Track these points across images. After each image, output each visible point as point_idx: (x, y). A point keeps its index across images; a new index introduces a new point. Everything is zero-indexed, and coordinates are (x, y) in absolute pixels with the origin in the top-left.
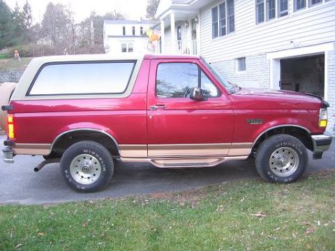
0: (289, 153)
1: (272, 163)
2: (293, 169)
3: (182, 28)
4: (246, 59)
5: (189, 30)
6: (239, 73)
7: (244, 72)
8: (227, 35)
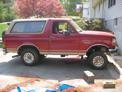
3: (101, 4)
4: (118, 19)
5: (102, 5)
6: (115, 26)
7: (116, 26)
8: (113, 6)
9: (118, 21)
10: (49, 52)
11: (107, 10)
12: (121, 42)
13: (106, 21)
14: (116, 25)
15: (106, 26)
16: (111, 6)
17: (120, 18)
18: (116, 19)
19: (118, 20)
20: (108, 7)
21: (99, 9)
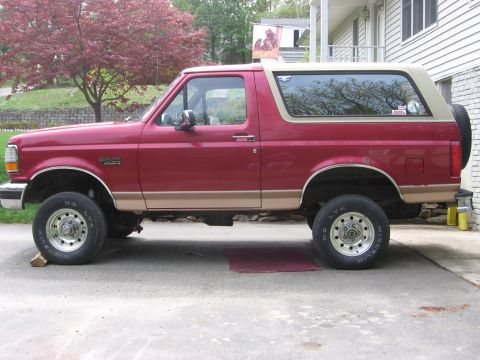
3: (361, 22)
4: (453, 81)
5: (369, 26)
8: (424, 30)
9: (456, 88)
11: (399, 47)
12: (475, 174)
16: (419, 28)
17: (462, 77)
18: (446, 82)
19: (453, 85)
20: (400, 35)
21: (355, 45)
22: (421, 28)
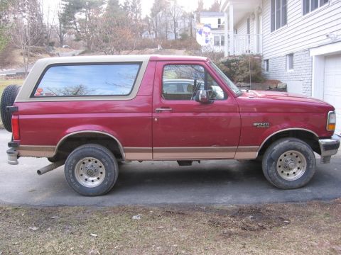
0: (297, 157)
1: (280, 167)
2: (300, 174)
3: (251, 21)
4: (294, 55)
5: (255, 22)
6: (289, 71)
7: (292, 70)
8: (281, 28)
9: (295, 59)
10: (153, 151)
13: (267, 61)
14: (292, 67)
15: (268, 70)
17: (298, 54)
18: (291, 55)
19: (294, 57)
20: (270, 29)
21: (249, 32)
22: (279, 27)
